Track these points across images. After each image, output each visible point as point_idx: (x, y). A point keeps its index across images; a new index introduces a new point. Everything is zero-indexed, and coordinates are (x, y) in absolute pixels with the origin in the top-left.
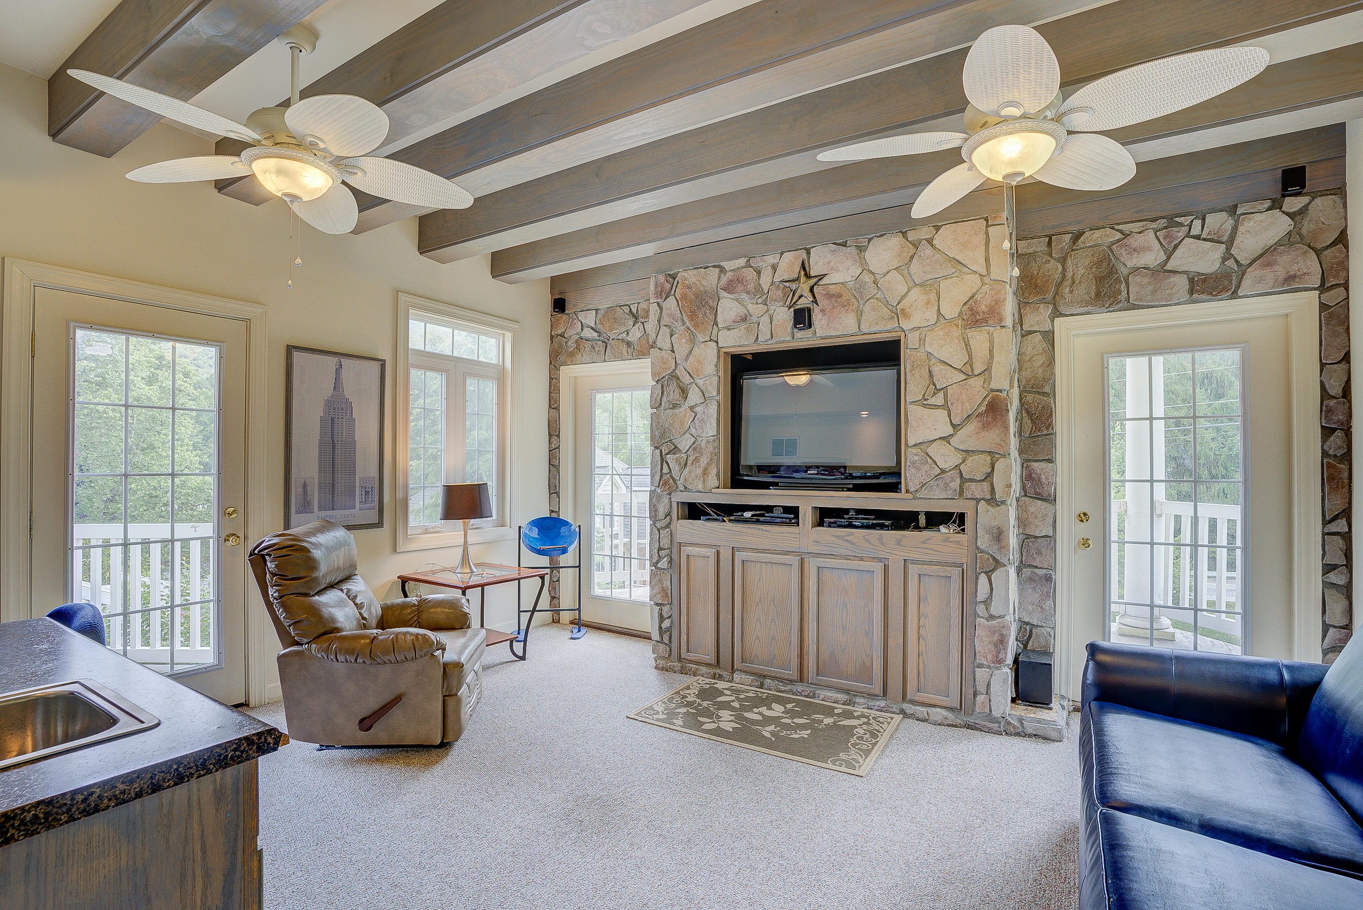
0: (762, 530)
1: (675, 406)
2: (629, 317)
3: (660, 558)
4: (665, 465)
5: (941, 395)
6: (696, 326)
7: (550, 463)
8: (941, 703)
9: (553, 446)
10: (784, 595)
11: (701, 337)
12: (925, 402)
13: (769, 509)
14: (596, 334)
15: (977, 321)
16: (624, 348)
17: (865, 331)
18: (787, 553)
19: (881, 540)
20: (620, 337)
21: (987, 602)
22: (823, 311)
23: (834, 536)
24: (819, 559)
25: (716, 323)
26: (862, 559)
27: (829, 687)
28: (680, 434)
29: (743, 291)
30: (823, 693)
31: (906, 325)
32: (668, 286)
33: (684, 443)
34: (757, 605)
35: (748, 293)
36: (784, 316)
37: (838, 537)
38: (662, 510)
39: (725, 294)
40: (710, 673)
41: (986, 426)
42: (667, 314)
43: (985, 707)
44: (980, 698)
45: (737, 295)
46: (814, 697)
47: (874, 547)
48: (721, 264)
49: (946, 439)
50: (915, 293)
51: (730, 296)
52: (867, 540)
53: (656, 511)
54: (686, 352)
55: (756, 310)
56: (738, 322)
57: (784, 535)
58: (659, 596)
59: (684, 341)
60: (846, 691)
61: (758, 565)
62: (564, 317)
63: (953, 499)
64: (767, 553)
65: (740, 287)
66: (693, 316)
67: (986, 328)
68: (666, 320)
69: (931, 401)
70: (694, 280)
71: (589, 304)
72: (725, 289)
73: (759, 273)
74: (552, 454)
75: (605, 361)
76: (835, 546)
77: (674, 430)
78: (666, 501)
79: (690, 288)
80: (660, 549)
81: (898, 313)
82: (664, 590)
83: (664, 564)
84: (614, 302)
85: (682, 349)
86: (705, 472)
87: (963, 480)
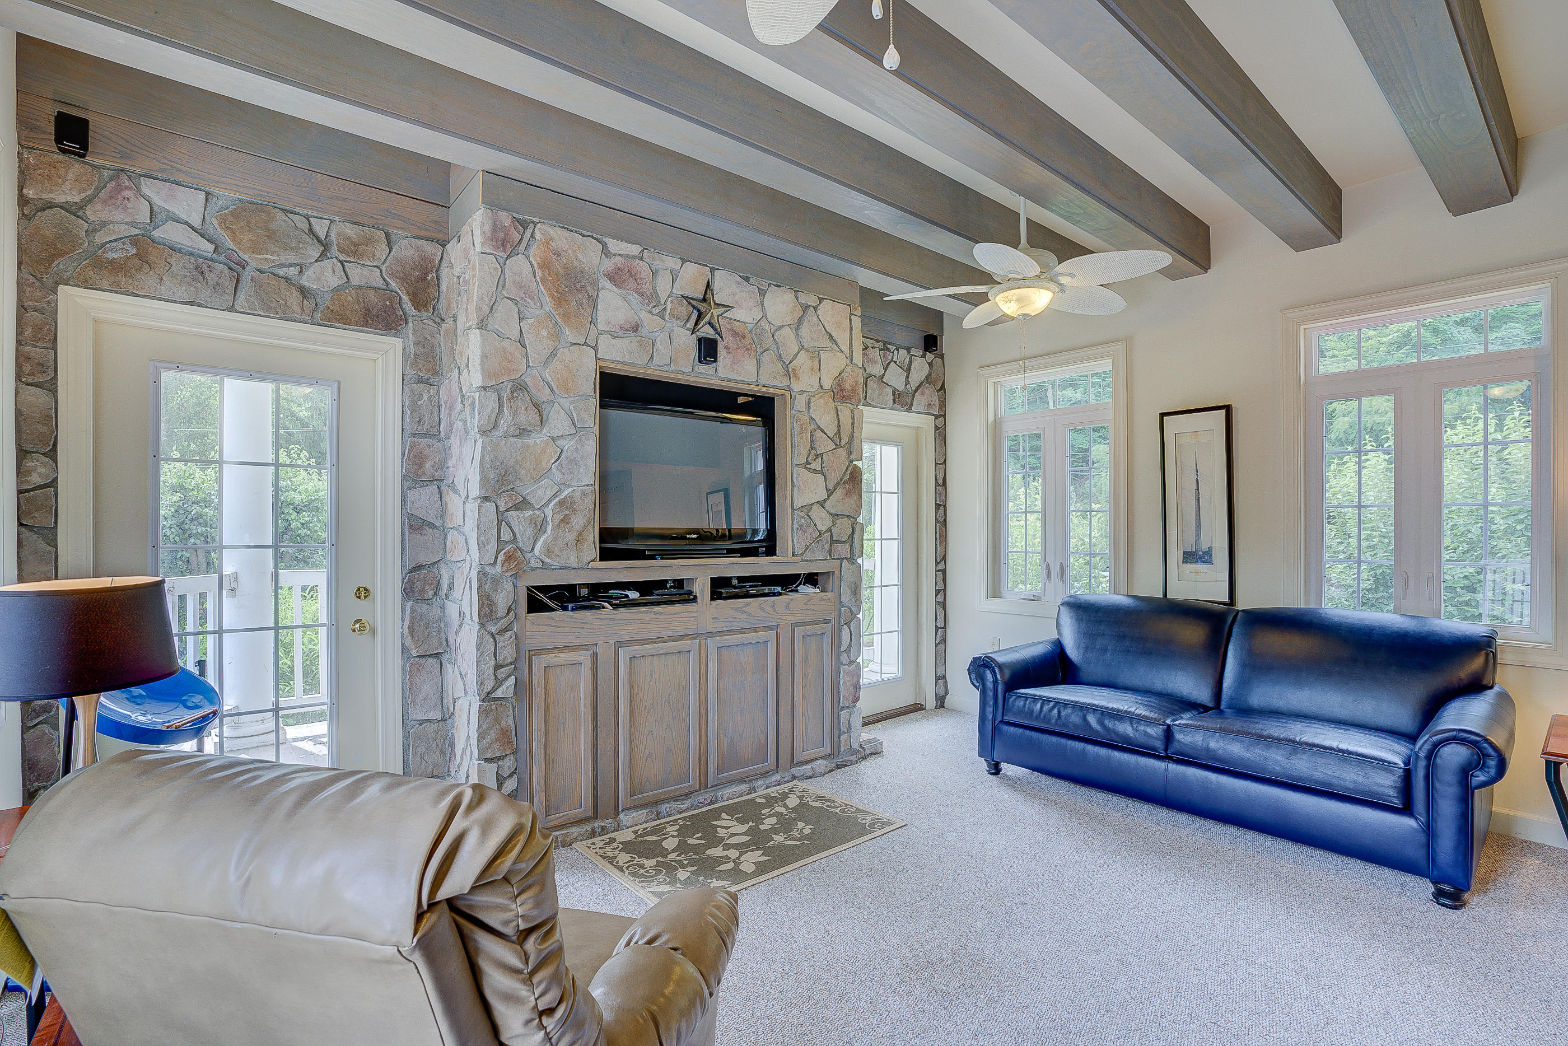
0: (655, 613)
1: (522, 432)
2: (308, 239)
3: (499, 683)
4: (505, 529)
5: (819, 460)
6: (566, 317)
7: (21, 524)
8: (819, 755)
9: (36, 479)
10: (681, 692)
11: (570, 335)
12: (808, 466)
13: (661, 584)
14: (211, 248)
15: (844, 397)
16: (294, 299)
17: (762, 382)
18: (681, 638)
19: (773, 606)
20: (281, 272)
21: (848, 651)
22: (727, 348)
23: (732, 609)
24: (718, 638)
25: (593, 321)
26: (754, 630)
27: (731, 782)
28: (533, 478)
29: (636, 291)
30: (727, 792)
31: (796, 387)
32: (517, 236)
33: (540, 493)
34: (648, 712)
35: (641, 295)
36: (687, 342)
37: (736, 609)
38: (502, 600)
39: (608, 284)
40: (587, 831)
41: (848, 493)
42: (514, 282)
43: (847, 744)
44: (843, 738)
45: (624, 292)
46: (716, 801)
47: (769, 615)
48: (607, 240)
49: (822, 504)
50: (803, 355)
51: (615, 289)
52: (763, 609)
53: (492, 604)
54: (547, 352)
55: (649, 321)
56: (628, 331)
57: (682, 615)
58: (497, 746)
59: (544, 333)
60: (742, 781)
61: (649, 659)
62: (76, 168)
63: (825, 560)
64: (657, 643)
65: (631, 284)
66: (560, 301)
67: (848, 404)
68: (511, 290)
69: (812, 466)
70: (566, 247)
71: (178, 170)
72: (610, 277)
73: (654, 274)
74: (27, 500)
75: (231, 309)
76: (734, 620)
77: (523, 472)
78: (510, 587)
79: (558, 256)
80: (498, 667)
81: (789, 373)
82: (504, 733)
83: (506, 689)
84: (260, 195)
85: (538, 346)
86: (579, 540)
87: (833, 542)
